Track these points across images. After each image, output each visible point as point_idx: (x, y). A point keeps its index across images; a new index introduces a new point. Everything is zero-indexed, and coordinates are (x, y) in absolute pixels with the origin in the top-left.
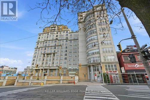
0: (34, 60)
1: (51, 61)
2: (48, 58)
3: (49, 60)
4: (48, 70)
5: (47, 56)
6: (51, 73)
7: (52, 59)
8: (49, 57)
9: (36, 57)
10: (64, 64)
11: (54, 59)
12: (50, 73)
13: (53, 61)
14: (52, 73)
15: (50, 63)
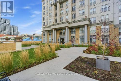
0: (44, 19)
1: (70, 13)
2: (62, 10)
3: (65, 13)
4: (66, 29)
5: (61, 7)
6: (72, 35)
7: (70, 9)
8: (64, 8)
9: (46, 13)
10: (103, 14)
11: (73, 9)
12: (70, 34)
13: (73, 13)
14: (74, 35)
15: (67, 17)
